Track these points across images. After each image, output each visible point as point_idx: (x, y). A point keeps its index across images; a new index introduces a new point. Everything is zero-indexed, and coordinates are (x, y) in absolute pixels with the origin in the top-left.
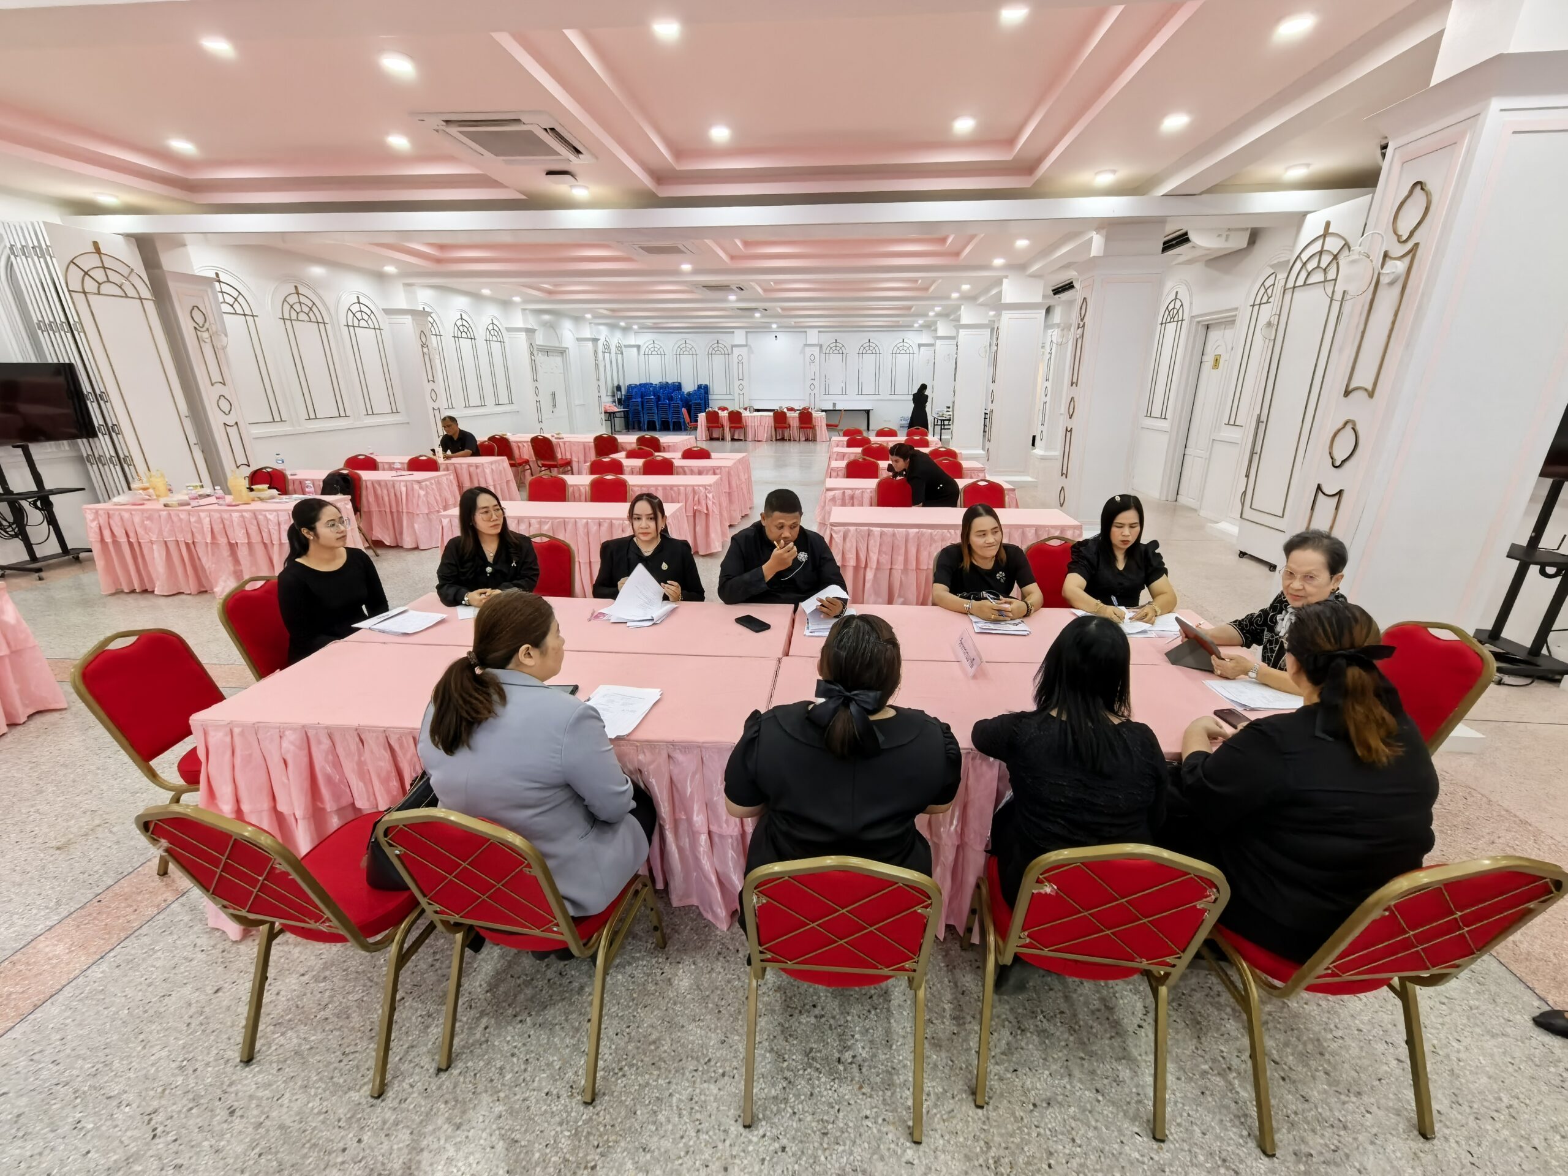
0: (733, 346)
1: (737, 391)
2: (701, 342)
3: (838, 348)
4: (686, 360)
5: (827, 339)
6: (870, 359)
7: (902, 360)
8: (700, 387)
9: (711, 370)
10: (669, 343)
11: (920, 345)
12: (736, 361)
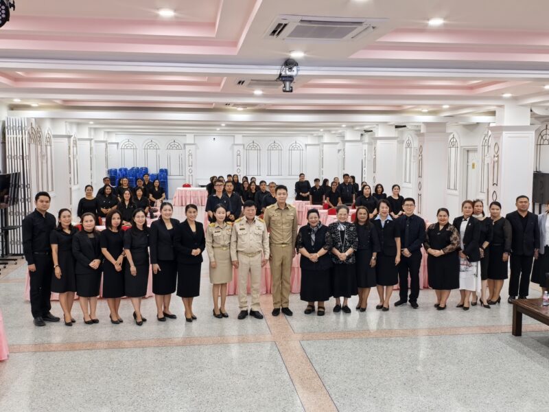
0: (185, 145)
1: (188, 173)
2: (163, 142)
3: (254, 146)
4: (152, 153)
5: (248, 141)
6: (275, 154)
7: (296, 153)
8: (161, 171)
9: (169, 159)
10: (140, 141)
11: (306, 145)
12: (187, 154)
